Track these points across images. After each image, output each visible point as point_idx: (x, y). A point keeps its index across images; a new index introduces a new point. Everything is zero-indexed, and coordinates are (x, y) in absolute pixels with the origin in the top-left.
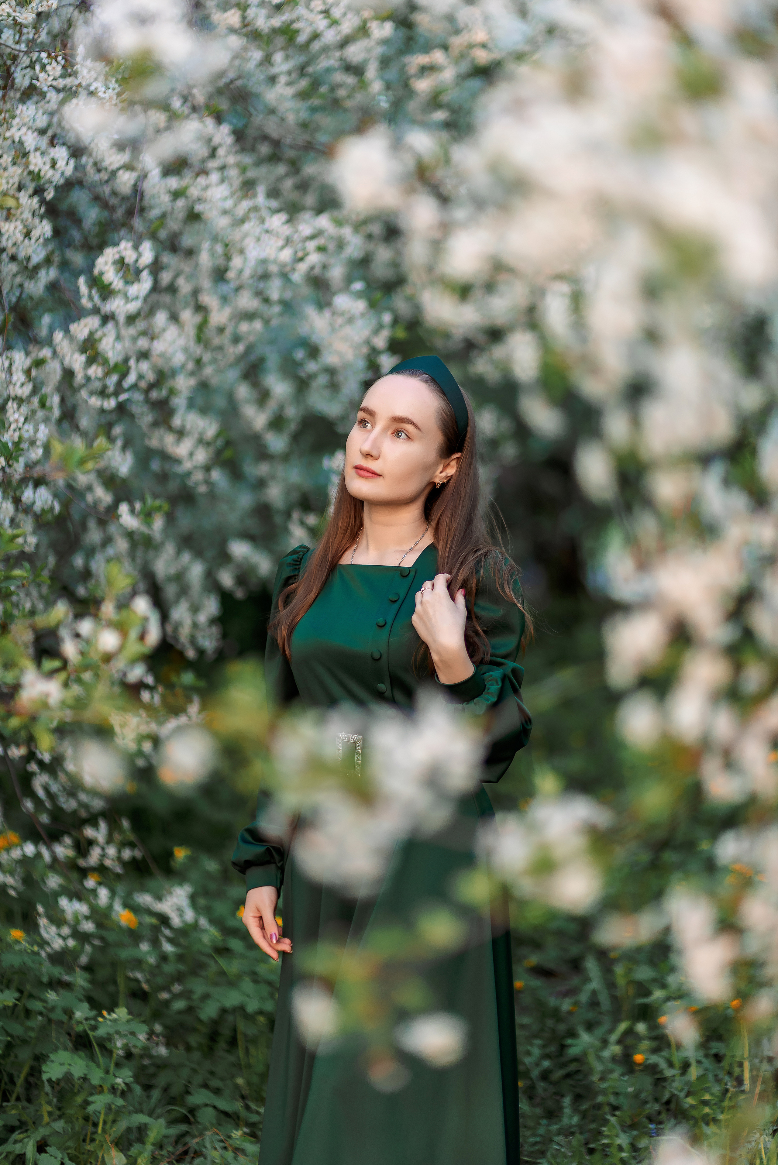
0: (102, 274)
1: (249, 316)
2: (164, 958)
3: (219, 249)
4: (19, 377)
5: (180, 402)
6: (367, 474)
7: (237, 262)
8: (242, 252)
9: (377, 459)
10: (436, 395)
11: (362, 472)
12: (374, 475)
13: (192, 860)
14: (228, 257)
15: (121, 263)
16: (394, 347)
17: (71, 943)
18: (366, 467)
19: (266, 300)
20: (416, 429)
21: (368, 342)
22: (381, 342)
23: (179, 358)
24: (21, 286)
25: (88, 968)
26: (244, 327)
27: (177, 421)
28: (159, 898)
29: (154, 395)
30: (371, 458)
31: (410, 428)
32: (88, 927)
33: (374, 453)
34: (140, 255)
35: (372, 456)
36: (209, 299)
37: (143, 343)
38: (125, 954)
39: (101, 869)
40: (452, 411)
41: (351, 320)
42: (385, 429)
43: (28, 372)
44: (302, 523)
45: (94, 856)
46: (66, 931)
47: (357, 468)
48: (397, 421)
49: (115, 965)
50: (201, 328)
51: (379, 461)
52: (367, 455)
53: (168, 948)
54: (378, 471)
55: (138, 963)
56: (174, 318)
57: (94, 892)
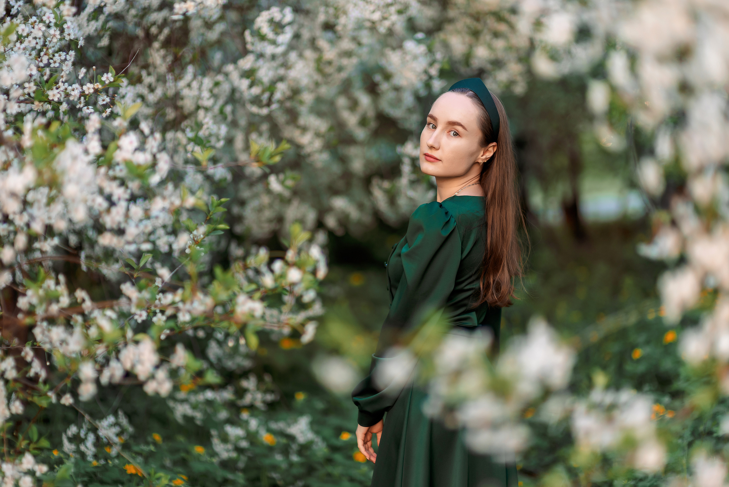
0: (259, 29)
1: (348, 54)
2: (291, 465)
3: (331, 11)
4: (206, 94)
5: (303, 110)
6: (432, 159)
7: (343, 20)
8: (345, 13)
9: (438, 149)
10: (477, 106)
11: (428, 158)
12: (436, 160)
13: (308, 401)
14: (337, 17)
15: (271, 21)
16: (443, 74)
17: (234, 455)
18: (431, 155)
19: (359, 44)
20: (463, 129)
21: (426, 72)
22: (434, 71)
23: (305, 81)
24: (203, 35)
25: (244, 471)
26: (345, 61)
27: (302, 121)
28: (289, 425)
29: (288, 104)
30: (434, 149)
31: (459, 128)
32: (244, 444)
33: (436, 146)
34: (284, 16)
35: (434, 148)
36: (322, 43)
37: (282, 72)
38: (267, 462)
39: (251, 407)
40: (488, 117)
41: (415, 57)
42: (443, 130)
43: (211, 91)
44: (381, 188)
45: (248, 399)
46: (230, 446)
47: (426, 155)
48: (451, 124)
49: (259, 468)
50: (319, 61)
51: (439, 151)
52: (431, 147)
53: (295, 458)
54: (438, 158)
55: (275, 468)
56: (301, 56)
57: (247, 422)
